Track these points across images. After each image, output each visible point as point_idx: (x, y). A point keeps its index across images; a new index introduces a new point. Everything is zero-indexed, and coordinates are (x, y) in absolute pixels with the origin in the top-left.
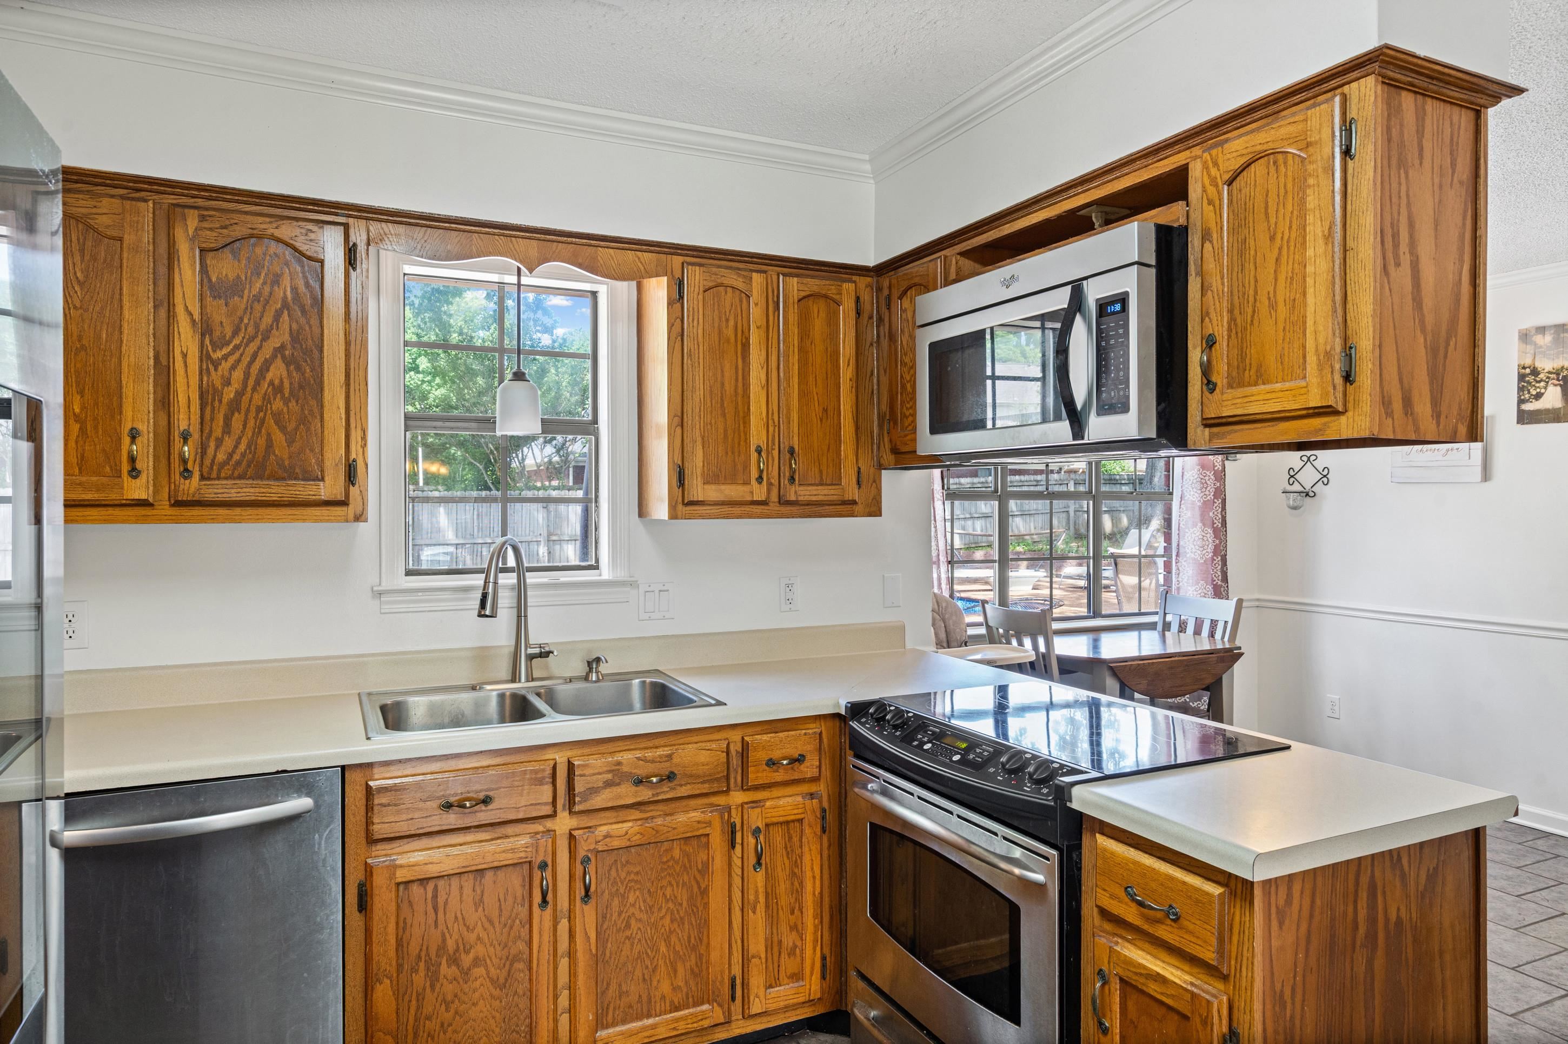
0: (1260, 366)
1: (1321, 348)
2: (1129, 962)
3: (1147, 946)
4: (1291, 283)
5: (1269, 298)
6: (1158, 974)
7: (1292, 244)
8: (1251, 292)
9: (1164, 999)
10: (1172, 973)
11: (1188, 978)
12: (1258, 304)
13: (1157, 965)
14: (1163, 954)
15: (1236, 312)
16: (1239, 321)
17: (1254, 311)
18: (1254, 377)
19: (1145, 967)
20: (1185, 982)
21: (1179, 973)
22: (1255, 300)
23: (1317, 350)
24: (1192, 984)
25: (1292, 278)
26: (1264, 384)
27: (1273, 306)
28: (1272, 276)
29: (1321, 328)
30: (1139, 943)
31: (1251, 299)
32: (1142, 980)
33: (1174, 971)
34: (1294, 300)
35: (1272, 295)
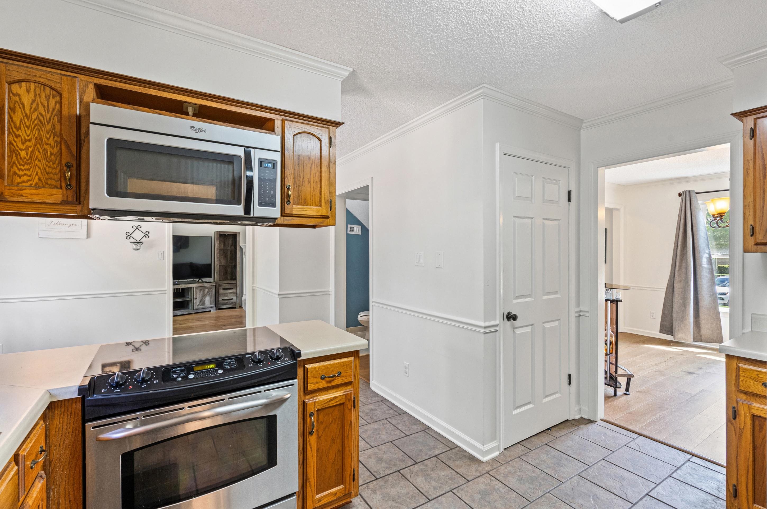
0: (305, 199)
1: (326, 199)
2: (322, 401)
3: (324, 393)
4: (315, 177)
5: (308, 179)
6: (334, 397)
7: (316, 165)
8: (302, 175)
9: (336, 404)
10: (338, 394)
11: (342, 392)
12: (304, 179)
13: (332, 395)
14: (330, 392)
15: (297, 180)
16: (297, 183)
17: (303, 181)
18: (303, 202)
19: (329, 399)
20: (342, 393)
21: (339, 392)
22: (303, 178)
23: (325, 199)
24: (344, 392)
25: (316, 175)
26: (306, 205)
27: (309, 181)
28: (309, 172)
29: (326, 193)
30: (321, 394)
31: (302, 177)
32: (327, 404)
33: (336, 393)
34: (316, 182)
35: (309, 178)
